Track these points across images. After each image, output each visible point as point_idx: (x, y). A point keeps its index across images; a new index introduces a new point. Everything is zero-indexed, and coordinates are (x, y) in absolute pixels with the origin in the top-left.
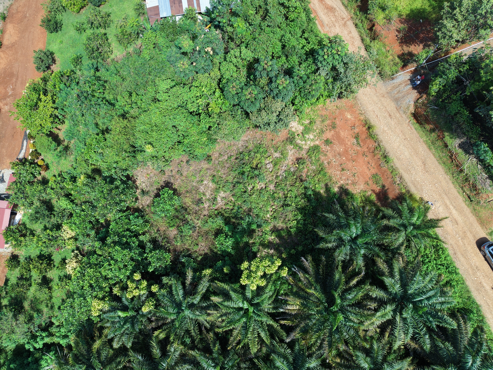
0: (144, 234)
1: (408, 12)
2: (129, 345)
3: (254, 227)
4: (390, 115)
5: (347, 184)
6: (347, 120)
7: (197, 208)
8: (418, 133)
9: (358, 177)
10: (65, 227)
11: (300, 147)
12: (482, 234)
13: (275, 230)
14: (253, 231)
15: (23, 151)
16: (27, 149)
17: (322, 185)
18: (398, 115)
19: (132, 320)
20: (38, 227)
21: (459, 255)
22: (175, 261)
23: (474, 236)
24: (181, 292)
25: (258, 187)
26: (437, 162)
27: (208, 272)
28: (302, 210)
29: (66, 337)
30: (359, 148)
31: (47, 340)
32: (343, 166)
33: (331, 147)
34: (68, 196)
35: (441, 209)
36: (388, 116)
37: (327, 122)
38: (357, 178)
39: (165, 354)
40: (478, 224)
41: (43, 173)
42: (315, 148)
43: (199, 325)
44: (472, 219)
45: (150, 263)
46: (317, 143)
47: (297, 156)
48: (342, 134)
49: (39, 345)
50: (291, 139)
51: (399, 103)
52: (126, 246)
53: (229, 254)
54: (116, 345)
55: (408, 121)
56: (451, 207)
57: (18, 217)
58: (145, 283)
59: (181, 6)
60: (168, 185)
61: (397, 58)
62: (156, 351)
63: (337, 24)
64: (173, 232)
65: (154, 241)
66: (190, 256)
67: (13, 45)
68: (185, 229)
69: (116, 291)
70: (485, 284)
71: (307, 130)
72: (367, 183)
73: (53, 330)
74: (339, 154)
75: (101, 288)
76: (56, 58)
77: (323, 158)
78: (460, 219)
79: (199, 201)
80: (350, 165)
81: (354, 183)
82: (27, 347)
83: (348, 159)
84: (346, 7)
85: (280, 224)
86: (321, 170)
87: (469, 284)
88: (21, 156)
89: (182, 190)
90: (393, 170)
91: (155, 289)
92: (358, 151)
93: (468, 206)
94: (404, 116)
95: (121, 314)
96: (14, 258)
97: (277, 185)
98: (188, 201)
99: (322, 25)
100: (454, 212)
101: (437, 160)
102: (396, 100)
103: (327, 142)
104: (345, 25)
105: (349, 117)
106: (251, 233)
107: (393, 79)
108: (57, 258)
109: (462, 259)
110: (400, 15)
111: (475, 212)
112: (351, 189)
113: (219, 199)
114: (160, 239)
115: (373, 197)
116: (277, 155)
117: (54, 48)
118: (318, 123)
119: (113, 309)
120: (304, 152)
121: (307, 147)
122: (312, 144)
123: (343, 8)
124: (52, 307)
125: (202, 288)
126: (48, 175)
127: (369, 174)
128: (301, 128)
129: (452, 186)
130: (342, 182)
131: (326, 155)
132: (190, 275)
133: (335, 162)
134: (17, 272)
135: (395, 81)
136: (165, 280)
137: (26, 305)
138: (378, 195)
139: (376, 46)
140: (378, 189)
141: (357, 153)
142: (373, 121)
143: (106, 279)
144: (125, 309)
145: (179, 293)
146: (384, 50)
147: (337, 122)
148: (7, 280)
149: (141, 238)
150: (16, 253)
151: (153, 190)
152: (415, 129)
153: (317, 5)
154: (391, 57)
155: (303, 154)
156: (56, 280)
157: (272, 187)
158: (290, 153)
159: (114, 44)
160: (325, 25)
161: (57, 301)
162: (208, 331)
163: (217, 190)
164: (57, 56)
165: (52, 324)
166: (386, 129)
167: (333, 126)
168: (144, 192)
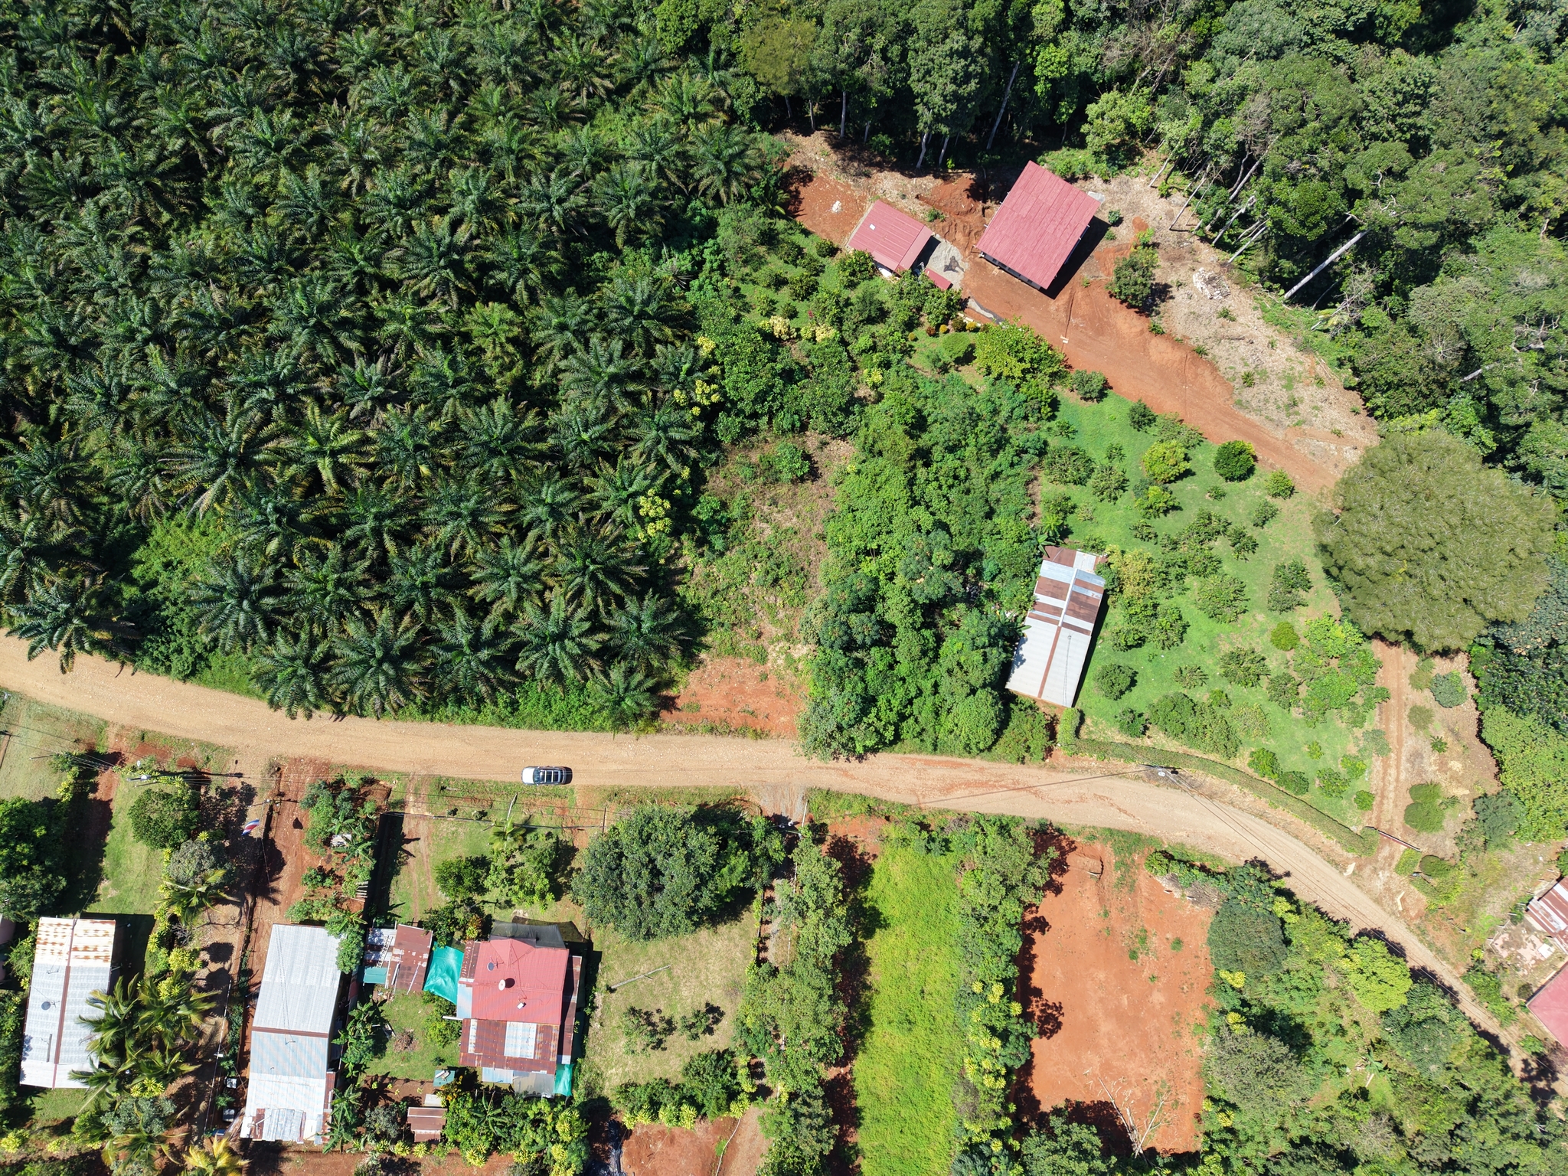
0: (770, 422)
1: (873, 867)
2: (652, 362)
4: (760, 768)
5: (703, 672)
6: (780, 714)
7: (767, 496)
9: (707, 689)
10: (833, 332)
11: (773, 642)
12: (576, 782)
15: (975, 309)
16: (977, 317)
17: (716, 644)
18: (755, 777)
19: (675, 375)
20: (854, 295)
21: (569, 742)
22: (717, 445)
23: (579, 771)
24: (678, 436)
25: (754, 575)
26: (677, 785)
27: (686, 473)
28: (699, 608)
29: (701, 288)
30: (739, 708)
31: (707, 265)
32: (727, 679)
33: (756, 678)
34: (874, 348)
35: (624, 753)
36: (760, 765)
37: (788, 689)
38: (705, 686)
39: (627, 395)
40: (588, 783)
41: (927, 325)
42: (763, 658)
43: (637, 440)
44: (597, 782)
45: (728, 416)
46: (769, 665)
47: (766, 635)
48: (766, 699)
49: (707, 253)
50: (788, 637)
51: (769, 789)
52: (761, 398)
53: (693, 506)
54: (658, 347)
55: (742, 785)
56: (621, 767)
57: (886, 274)
58: (706, 402)
59: (1046, 594)
60: (814, 474)
61: (827, 821)
62: (631, 387)
63: (919, 782)
64: (755, 457)
65: (755, 431)
66: (716, 464)
68: (748, 472)
69: (714, 369)
71: (791, 662)
72: (695, 694)
73: (716, 276)
74: (744, 682)
76: (1089, 403)
77: (748, 661)
78: (604, 768)
79: (774, 502)
80: (725, 688)
81: (701, 680)
82: (711, 242)
83: (732, 688)
86: (734, 650)
87: (535, 734)
88: (971, 303)
89: (800, 489)
90: (692, 730)
91: (696, 410)
93: (612, 786)
94: (751, 784)
95: (685, 367)
96: (832, 251)
97: (744, 597)
98: (783, 490)
99: (927, 763)
100: (614, 767)
101: (679, 788)
102: (775, 788)
103: (764, 677)
104: (913, 792)
105: (782, 719)
107: (804, 800)
108: (801, 307)
109: (563, 743)
111: (601, 789)
112: (696, 672)
113: (765, 525)
114: (754, 439)
115: (673, 692)
116: (781, 615)
117: (1108, 405)
118: (794, 679)
119: (695, 360)
121: (770, 650)
122: (770, 657)
123: (942, 806)
124: (743, 280)
125: (670, 459)
126: (920, 332)
127: (704, 703)
128: (796, 656)
129: (643, 784)
130: (709, 667)
131: (750, 666)
132: (693, 453)
133: (737, 672)
134: (811, 250)
135: (799, 800)
136: (700, 425)
137: (762, 250)
138: (673, 699)
139: (859, 808)
140: (680, 703)
141: (734, 704)
142: (763, 745)
144: (690, 372)
145: (676, 434)
146: (847, 813)
147: (783, 702)
149: (765, 419)
150: (839, 255)
151: (819, 457)
152: (728, 787)
153: (963, 775)
154: (834, 816)
155: (764, 642)
156: (775, 297)
157: (746, 590)
158: (774, 629)
159: (1062, 489)
160: (926, 768)
161: (745, 289)
162: (626, 447)
163: (777, 528)
164: (1092, 405)
165: (724, 275)
166: (746, 753)
167: (780, 694)
168: (824, 444)
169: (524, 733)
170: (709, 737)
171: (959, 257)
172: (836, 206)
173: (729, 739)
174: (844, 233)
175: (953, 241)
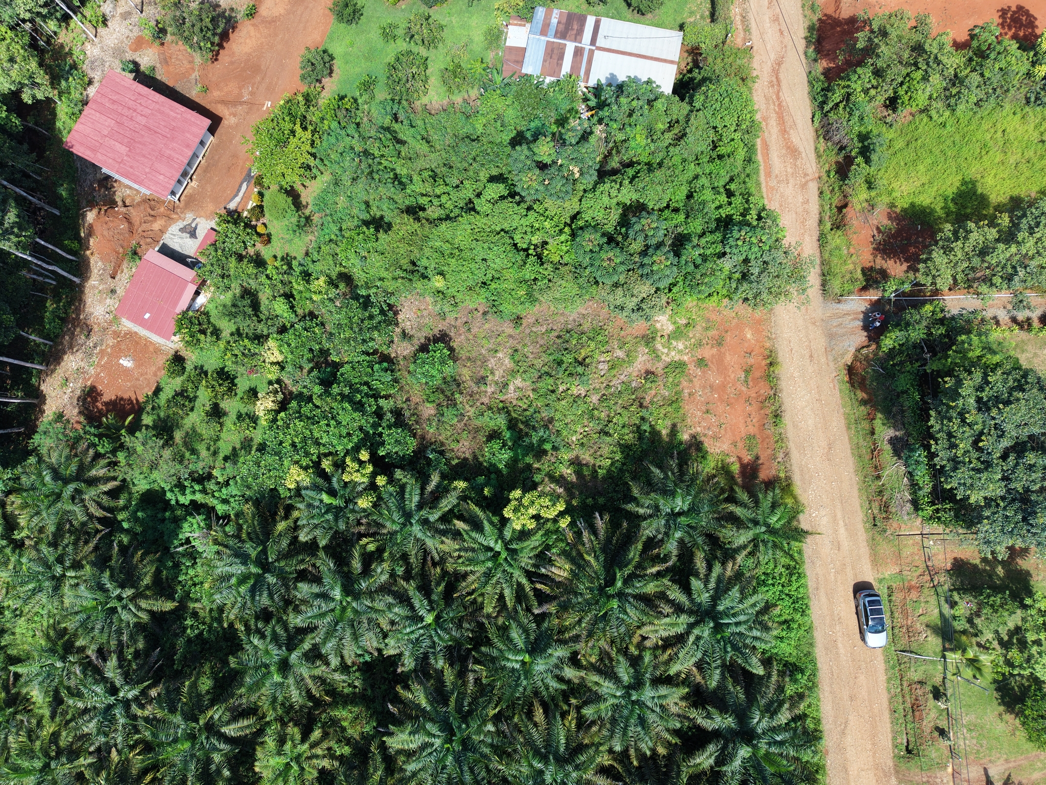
0: (386, 397)
1: (906, 206)
2: (323, 543)
3: (547, 446)
4: (811, 356)
5: (705, 435)
6: (743, 339)
7: (475, 389)
8: (842, 398)
9: (726, 430)
10: (271, 343)
11: (657, 356)
12: (869, 576)
13: (576, 463)
14: (545, 452)
15: (238, 199)
16: (246, 198)
17: (669, 423)
18: (823, 360)
19: (338, 512)
20: (227, 327)
21: (822, 592)
22: (420, 452)
23: (856, 575)
24: (416, 499)
25: (575, 391)
26: (849, 451)
27: (461, 484)
28: (625, 448)
30: (744, 389)
31: (199, 497)
32: (710, 406)
33: (704, 372)
34: (289, 296)
35: (824, 521)
36: (807, 356)
37: (712, 333)
38: (723, 432)
39: (366, 571)
40: (868, 561)
41: (259, 246)
42: (679, 366)
43: (426, 553)
44: (864, 550)
45: (383, 444)
46: (686, 358)
47: (649, 366)
48: (728, 358)
49: (185, 500)
50: (648, 339)
51: (833, 342)
52: (359, 407)
53: (498, 472)
54: (303, 537)
55: (835, 374)
56: (841, 523)
57: (201, 300)
58: (370, 468)
59: (560, 65)
60: (443, 338)
61: (859, 271)
62: (356, 565)
63: (791, 181)
64: (428, 410)
65: (398, 413)
66: (442, 453)
67: (273, 21)
68: (449, 413)
69: (326, 464)
70: (840, 645)
71: (678, 334)
72: (734, 444)
73: (211, 486)
74: (711, 387)
75: (307, 454)
76: (335, 68)
77: (685, 384)
78: (845, 544)
79: (482, 380)
80: (721, 408)
81: (716, 437)
82: (169, 495)
83: (720, 399)
84: (819, 156)
85: (586, 457)
86: (674, 402)
87: (819, 636)
88: (232, 206)
89: (463, 354)
90: (781, 438)
91: (381, 481)
92: (741, 393)
93: (866, 530)
94: (832, 364)
95: (326, 498)
97: (603, 399)
98: (466, 374)
99: (768, 174)
100: (842, 531)
101: (852, 449)
102: (831, 336)
103: (701, 362)
104: (804, 186)
105: (749, 336)
106: (540, 453)
107: (839, 302)
108: (243, 384)
109: (823, 599)
110: (892, 205)
111: (873, 544)
112: (708, 444)
113: (511, 387)
114: (407, 414)
115: (735, 468)
116: (620, 353)
117: (337, 49)
118: (699, 328)
119: (316, 487)
120: (660, 365)
121: (668, 360)
122: (676, 358)
123: (812, 156)
124: (215, 453)
125: (447, 503)
126: (266, 252)
127: (743, 431)
128: (671, 328)
129: (855, 493)
130: (699, 429)
131: (691, 381)
132: (435, 479)
133: (700, 396)
134: (177, 383)
135: (841, 306)
136: (398, 474)
137: (178, 435)
138: (744, 467)
139: (836, 239)
140: (747, 458)
141: (739, 394)
142: (783, 355)
143: (317, 443)
144: (332, 493)
145: (413, 499)
146: (845, 252)
147: (728, 338)
149: (382, 402)
151: (420, 337)
152: (840, 390)
153: (774, 136)
154: (851, 267)
155: (659, 368)
156: (233, 416)
157: (595, 399)
158: (641, 359)
159: (434, 81)
160: (773, 176)
161: (225, 449)
162: (435, 564)
163: (513, 373)
164: (337, 64)
165: (210, 476)
166: (796, 374)
167: (719, 342)
168: (405, 335)
170: (787, 419)
171: (181, 224)
172: (126, 363)
173: (784, 396)
174: (158, 350)
175: (162, 232)
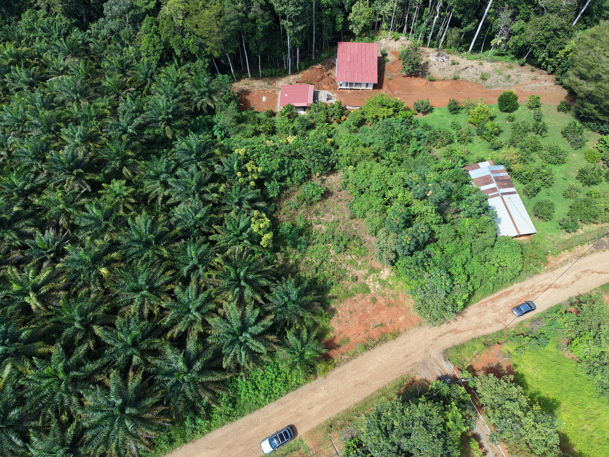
0: (291, 180)
1: (519, 372)
3: (299, 247)
5: (338, 316)
6: (397, 316)
8: (393, 381)
10: (295, 137)
11: (367, 278)
14: (296, 248)
16: (353, 110)
17: (335, 294)
18: (409, 363)
21: (282, 407)
28: (314, 281)
32: (354, 313)
33: (370, 303)
35: (321, 395)
36: (407, 354)
37: (393, 300)
38: (344, 324)
40: (309, 429)
41: (335, 121)
42: (367, 290)
44: (314, 424)
46: (372, 291)
47: (360, 276)
48: (384, 312)
50: (373, 270)
51: (421, 365)
52: (282, 167)
55: (404, 372)
59: (483, 185)
60: (330, 194)
63: (497, 314)
65: (286, 187)
67: (434, 88)
70: (256, 428)
71: (383, 283)
72: (341, 333)
74: (365, 309)
77: (359, 296)
78: (313, 412)
79: (317, 213)
80: (356, 319)
81: (339, 322)
83: (360, 317)
84: (520, 324)
88: (347, 107)
89: (326, 203)
90: (354, 356)
93: (326, 422)
94: (409, 369)
96: (273, 114)
97: (333, 263)
98: (317, 206)
99: (492, 300)
100: (319, 407)
102: (424, 363)
103: (374, 300)
104: (498, 321)
105: (400, 318)
106: (294, 246)
107: (445, 360)
110: (515, 365)
111: (319, 428)
112: (335, 318)
113: (320, 225)
114: (288, 191)
115: (328, 337)
116: (360, 263)
118: (391, 292)
119: (239, 160)
121: (367, 283)
122: (370, 287)
126: (334, 125)
127: (350, 335)
128: (384, 278)
129: (344, 408)
130: (339, 311)
131: (362, 298)
133: (357, 306)
134: (264, 117)
137: (242, 125)
138: (332, 341)
140: (337, 341)
141: (367, 326)
142: (400, 340)
147: (395, 308)
148: (258, 113)
150: (277, 115)
151: (326, 186)
152: (397, 379)
154: (469, 360)
155: (361, 280)
157: (332, 260)
158: (361, 272)
159: (445, 149)
163: (327, 224)
164: (430, 115)
166: (393, 351)
167: (389, 305)
168: (324, 180)
169: (248, 418)
170: (366, 354)
172: (264, 99)
173: (378, 348)
174: (274, 107)
